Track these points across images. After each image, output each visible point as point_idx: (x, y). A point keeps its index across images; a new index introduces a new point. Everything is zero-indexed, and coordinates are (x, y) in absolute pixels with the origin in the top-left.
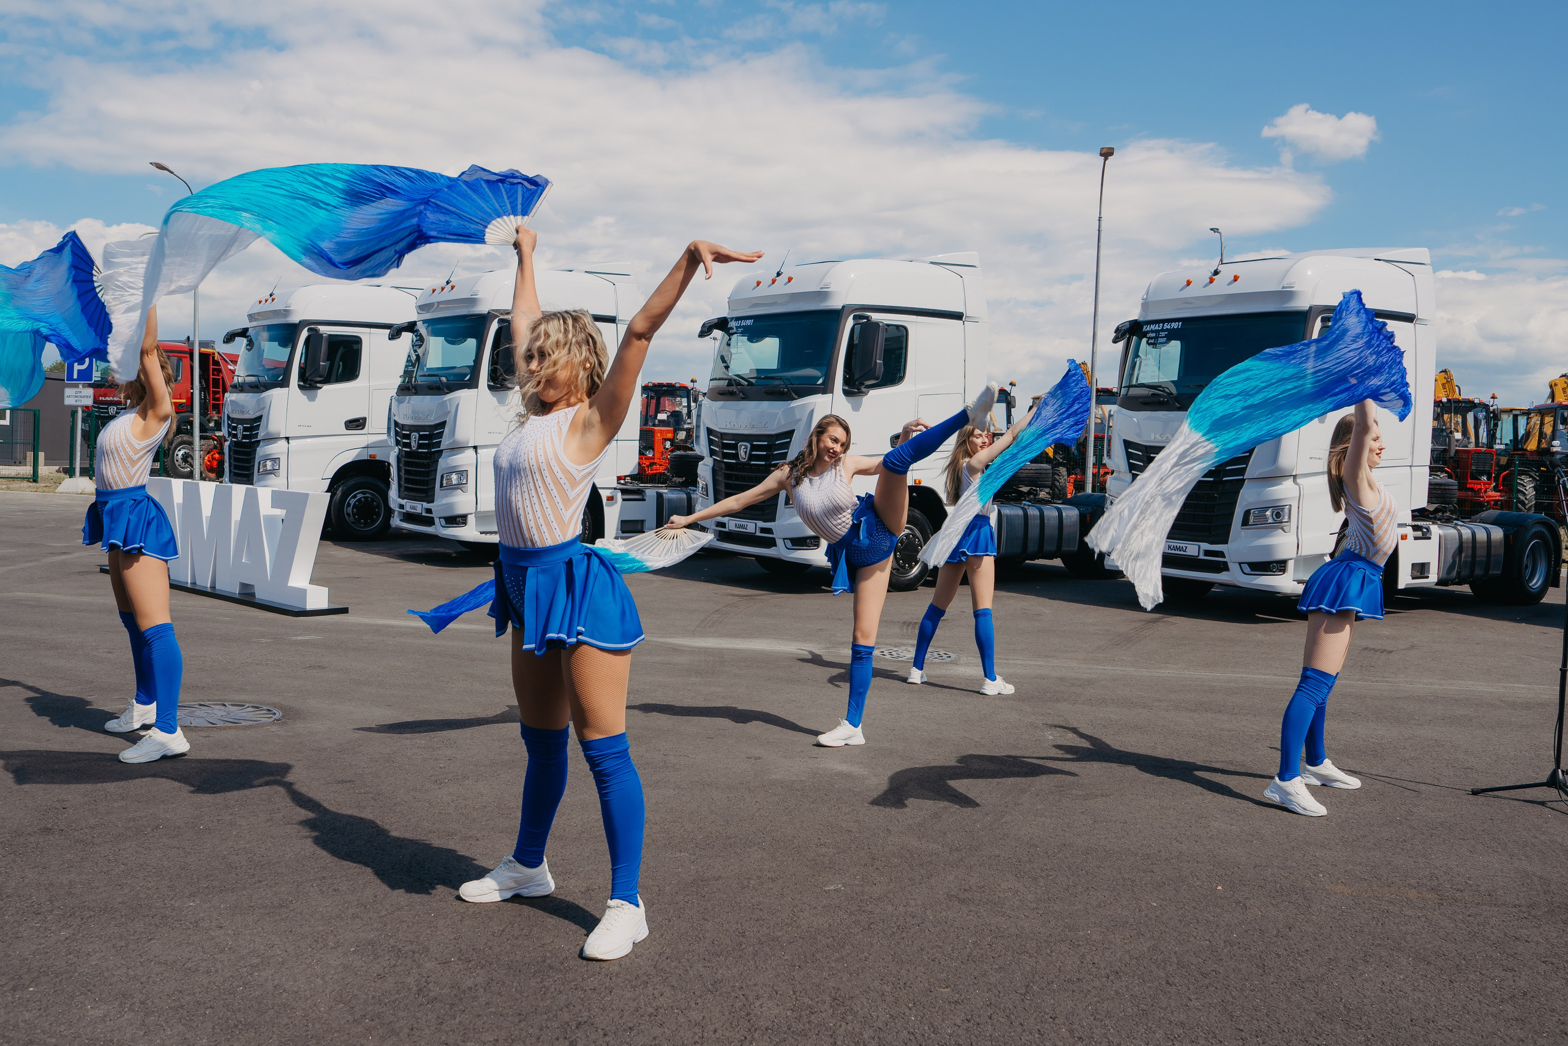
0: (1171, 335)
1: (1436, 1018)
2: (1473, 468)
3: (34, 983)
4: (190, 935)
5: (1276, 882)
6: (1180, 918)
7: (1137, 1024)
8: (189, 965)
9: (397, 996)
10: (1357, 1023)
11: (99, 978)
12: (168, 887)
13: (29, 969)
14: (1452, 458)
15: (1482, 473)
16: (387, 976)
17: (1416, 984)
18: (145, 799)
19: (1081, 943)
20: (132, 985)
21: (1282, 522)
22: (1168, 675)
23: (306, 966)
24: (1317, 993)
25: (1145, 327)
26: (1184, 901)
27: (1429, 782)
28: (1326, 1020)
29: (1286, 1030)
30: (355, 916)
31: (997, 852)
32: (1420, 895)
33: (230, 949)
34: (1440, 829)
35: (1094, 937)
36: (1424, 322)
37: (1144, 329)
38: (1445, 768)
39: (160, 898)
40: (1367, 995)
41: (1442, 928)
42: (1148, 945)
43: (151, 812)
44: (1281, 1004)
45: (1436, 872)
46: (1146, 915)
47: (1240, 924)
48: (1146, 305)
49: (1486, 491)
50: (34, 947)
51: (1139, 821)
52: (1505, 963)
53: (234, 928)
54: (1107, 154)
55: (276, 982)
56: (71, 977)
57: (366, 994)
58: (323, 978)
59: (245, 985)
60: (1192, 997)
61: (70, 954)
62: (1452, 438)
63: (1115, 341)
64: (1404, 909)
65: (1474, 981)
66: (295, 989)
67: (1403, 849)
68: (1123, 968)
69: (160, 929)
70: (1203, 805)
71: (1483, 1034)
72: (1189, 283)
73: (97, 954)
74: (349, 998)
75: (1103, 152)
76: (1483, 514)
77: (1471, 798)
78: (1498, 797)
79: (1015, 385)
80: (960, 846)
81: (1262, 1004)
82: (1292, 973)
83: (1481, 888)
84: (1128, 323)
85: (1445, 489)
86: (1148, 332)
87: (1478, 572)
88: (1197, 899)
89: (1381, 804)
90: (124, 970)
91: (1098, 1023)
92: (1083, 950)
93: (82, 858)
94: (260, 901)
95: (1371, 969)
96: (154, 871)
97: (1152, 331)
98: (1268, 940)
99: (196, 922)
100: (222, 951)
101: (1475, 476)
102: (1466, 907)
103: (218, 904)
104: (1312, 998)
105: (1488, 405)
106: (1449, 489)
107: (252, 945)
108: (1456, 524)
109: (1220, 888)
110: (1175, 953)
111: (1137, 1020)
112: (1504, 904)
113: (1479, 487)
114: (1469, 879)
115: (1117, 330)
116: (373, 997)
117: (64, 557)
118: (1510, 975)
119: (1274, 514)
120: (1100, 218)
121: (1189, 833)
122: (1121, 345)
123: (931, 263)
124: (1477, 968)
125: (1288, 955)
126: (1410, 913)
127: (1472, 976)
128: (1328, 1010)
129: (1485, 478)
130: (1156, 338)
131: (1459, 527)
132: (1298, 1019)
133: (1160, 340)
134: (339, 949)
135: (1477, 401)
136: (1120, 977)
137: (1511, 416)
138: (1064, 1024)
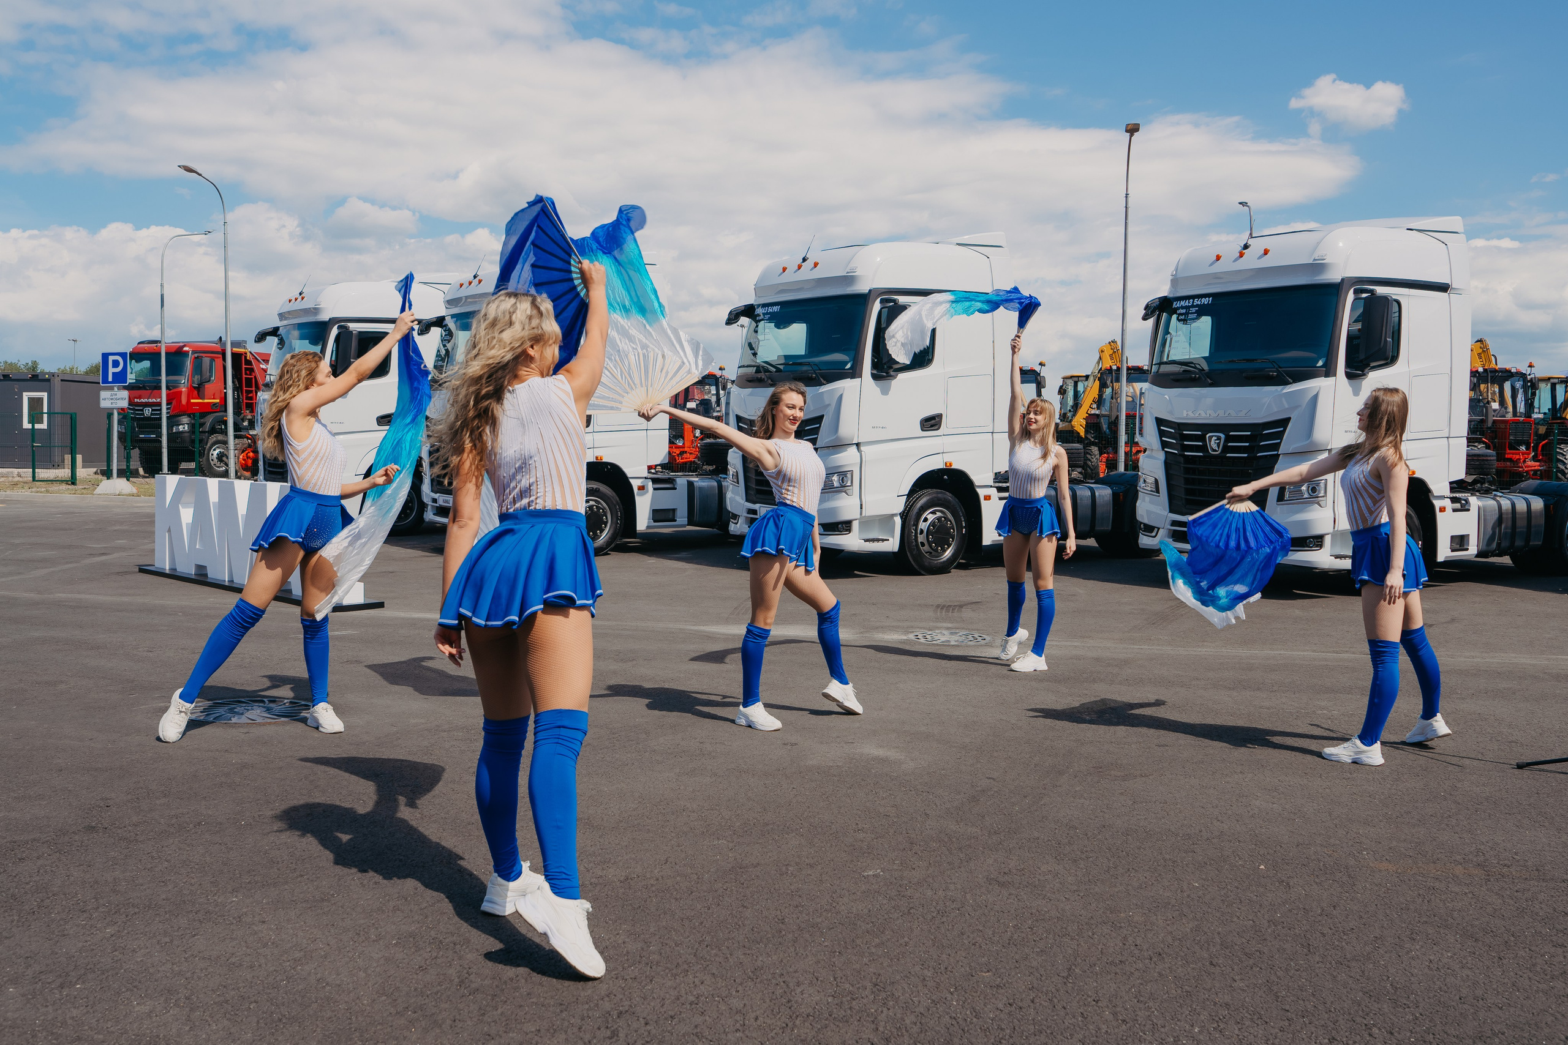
0: (1202, 311)
1: (1485, 995)
2: (1511, 438)
3: (80, 981)
4: (233, 930)
5: (1319, 861)
6: (1223, 898)
7: (1181, 1006)
8: (233, 960)
9: (439, 988)
10: (1405, 1002)
11: (144, 974)
12: (211, 882)
13: (76, 966)
14: (1490, 428)
15: (1521, 443)
16: (429, 968)
17: (1464, 962)
18: (187, 796)
19: (1123, 924)
20: (177, 981)
21: (1318, 497)
22: (1206, 653)
23: (348, 959)
24: (1363, 972)
25: (1175, 303)
26: (1226, 881)
27: (1473, 756)
28: (1373, 999)
29: (1333, 1010)
30: (396, 909)
31: (1036, 834)
32: (1466, 871)
33: (273, 943)
34: (1486, 804)
35: (1136, 918)
36: (1458, 292)
37: (1174, 306)
38: (1489, 742)
39: (203, 894)
40: (1414, 973)
41: (1489, 904)
42: (1191, 926)
43: (193, 808)
44: (1326, 983)
45: (1482, 847)
46: (1188, 896)
47: (1283, 903)
48: (1175, 281)
49: (1524, 461)
50: (80, 945)
51: (1179, 801)
52: (1554, 938)
53: (277, 923)
54: (1132, 130)
55: (319, 976)
56: (117, 974)
57: (409, 986)
58: (365, 971)
59: (288, 979)
60: (1236, 978)
61: (116, 951)
62: (1489, 408)
63: (1145, 318)
64: (1450, 885)
65: (1524, 958)
66: (338, 982)
67: (1447, 825)
68: (1166, 950)
69: (203, 925)
70: (1244, 784)
71: (1534, 1011)
72: (1218, 258)
73: (142, 951)
74: (391, 990)
75: (1128, 128)
76: (1523, 485)
77: (1517, 771)
78: (1543, 770)
79: (1044, 365)
80: (999, 829)
81: (1307, 983)
82: (1337, 952)
83: (1529, 864)
84: (1158, 300)
85: (1483, 460)
86: (1178, 308)
87: (1519, 543)
88: (1239, 879)
89: (1425, 780)
90: (169, 966)
91: (1141, 1005)
92: (1125, 932)
93: (126, 856)
94: (302, 896)
95: (1418, 947)
96: (196, 867)
97: (1182, 308)
98: (1313, 918)
99: (239, 917)
100: (265, 945)
101: (1514, 446)
102: (1513, 883)
103: (261, 899)
104: (1358, 977)
105: (1526, 374)
106: (1487, 460)
107: (294, 939)
108: (1495, 495)
109: (1262, 867)
110: (1219, 933)
111: (1182, 1002)
112: (1553, 879)
113: (1518, 457)
114: (1516, 854)
115: (1147, 307)
116: (416, 989)
117: (103, 558)
118: (1560, 951)
119: (1310, 489)
120: (1127, 194)
121: (1230, 812)
122: (1151, 322)
123: (957, 244)
124: (1526, 944)
125: (1334, 934)
126: (1457, 889)
127: (1522, 953)
128: (1375, 989)
129: (1523, 448)
130: (1187, 314)
131: (1498, 498)
132: (1345, 998)
133: (1190, 316)
134: (381, 942)
135: (1513, 370)
136: (1163, 958)
137: (1549, 385)
138: (1108, 1007)
